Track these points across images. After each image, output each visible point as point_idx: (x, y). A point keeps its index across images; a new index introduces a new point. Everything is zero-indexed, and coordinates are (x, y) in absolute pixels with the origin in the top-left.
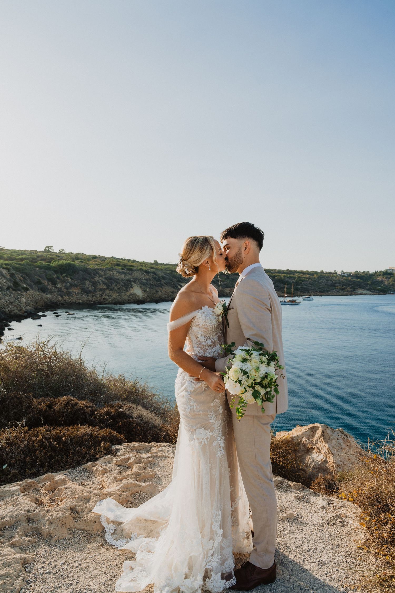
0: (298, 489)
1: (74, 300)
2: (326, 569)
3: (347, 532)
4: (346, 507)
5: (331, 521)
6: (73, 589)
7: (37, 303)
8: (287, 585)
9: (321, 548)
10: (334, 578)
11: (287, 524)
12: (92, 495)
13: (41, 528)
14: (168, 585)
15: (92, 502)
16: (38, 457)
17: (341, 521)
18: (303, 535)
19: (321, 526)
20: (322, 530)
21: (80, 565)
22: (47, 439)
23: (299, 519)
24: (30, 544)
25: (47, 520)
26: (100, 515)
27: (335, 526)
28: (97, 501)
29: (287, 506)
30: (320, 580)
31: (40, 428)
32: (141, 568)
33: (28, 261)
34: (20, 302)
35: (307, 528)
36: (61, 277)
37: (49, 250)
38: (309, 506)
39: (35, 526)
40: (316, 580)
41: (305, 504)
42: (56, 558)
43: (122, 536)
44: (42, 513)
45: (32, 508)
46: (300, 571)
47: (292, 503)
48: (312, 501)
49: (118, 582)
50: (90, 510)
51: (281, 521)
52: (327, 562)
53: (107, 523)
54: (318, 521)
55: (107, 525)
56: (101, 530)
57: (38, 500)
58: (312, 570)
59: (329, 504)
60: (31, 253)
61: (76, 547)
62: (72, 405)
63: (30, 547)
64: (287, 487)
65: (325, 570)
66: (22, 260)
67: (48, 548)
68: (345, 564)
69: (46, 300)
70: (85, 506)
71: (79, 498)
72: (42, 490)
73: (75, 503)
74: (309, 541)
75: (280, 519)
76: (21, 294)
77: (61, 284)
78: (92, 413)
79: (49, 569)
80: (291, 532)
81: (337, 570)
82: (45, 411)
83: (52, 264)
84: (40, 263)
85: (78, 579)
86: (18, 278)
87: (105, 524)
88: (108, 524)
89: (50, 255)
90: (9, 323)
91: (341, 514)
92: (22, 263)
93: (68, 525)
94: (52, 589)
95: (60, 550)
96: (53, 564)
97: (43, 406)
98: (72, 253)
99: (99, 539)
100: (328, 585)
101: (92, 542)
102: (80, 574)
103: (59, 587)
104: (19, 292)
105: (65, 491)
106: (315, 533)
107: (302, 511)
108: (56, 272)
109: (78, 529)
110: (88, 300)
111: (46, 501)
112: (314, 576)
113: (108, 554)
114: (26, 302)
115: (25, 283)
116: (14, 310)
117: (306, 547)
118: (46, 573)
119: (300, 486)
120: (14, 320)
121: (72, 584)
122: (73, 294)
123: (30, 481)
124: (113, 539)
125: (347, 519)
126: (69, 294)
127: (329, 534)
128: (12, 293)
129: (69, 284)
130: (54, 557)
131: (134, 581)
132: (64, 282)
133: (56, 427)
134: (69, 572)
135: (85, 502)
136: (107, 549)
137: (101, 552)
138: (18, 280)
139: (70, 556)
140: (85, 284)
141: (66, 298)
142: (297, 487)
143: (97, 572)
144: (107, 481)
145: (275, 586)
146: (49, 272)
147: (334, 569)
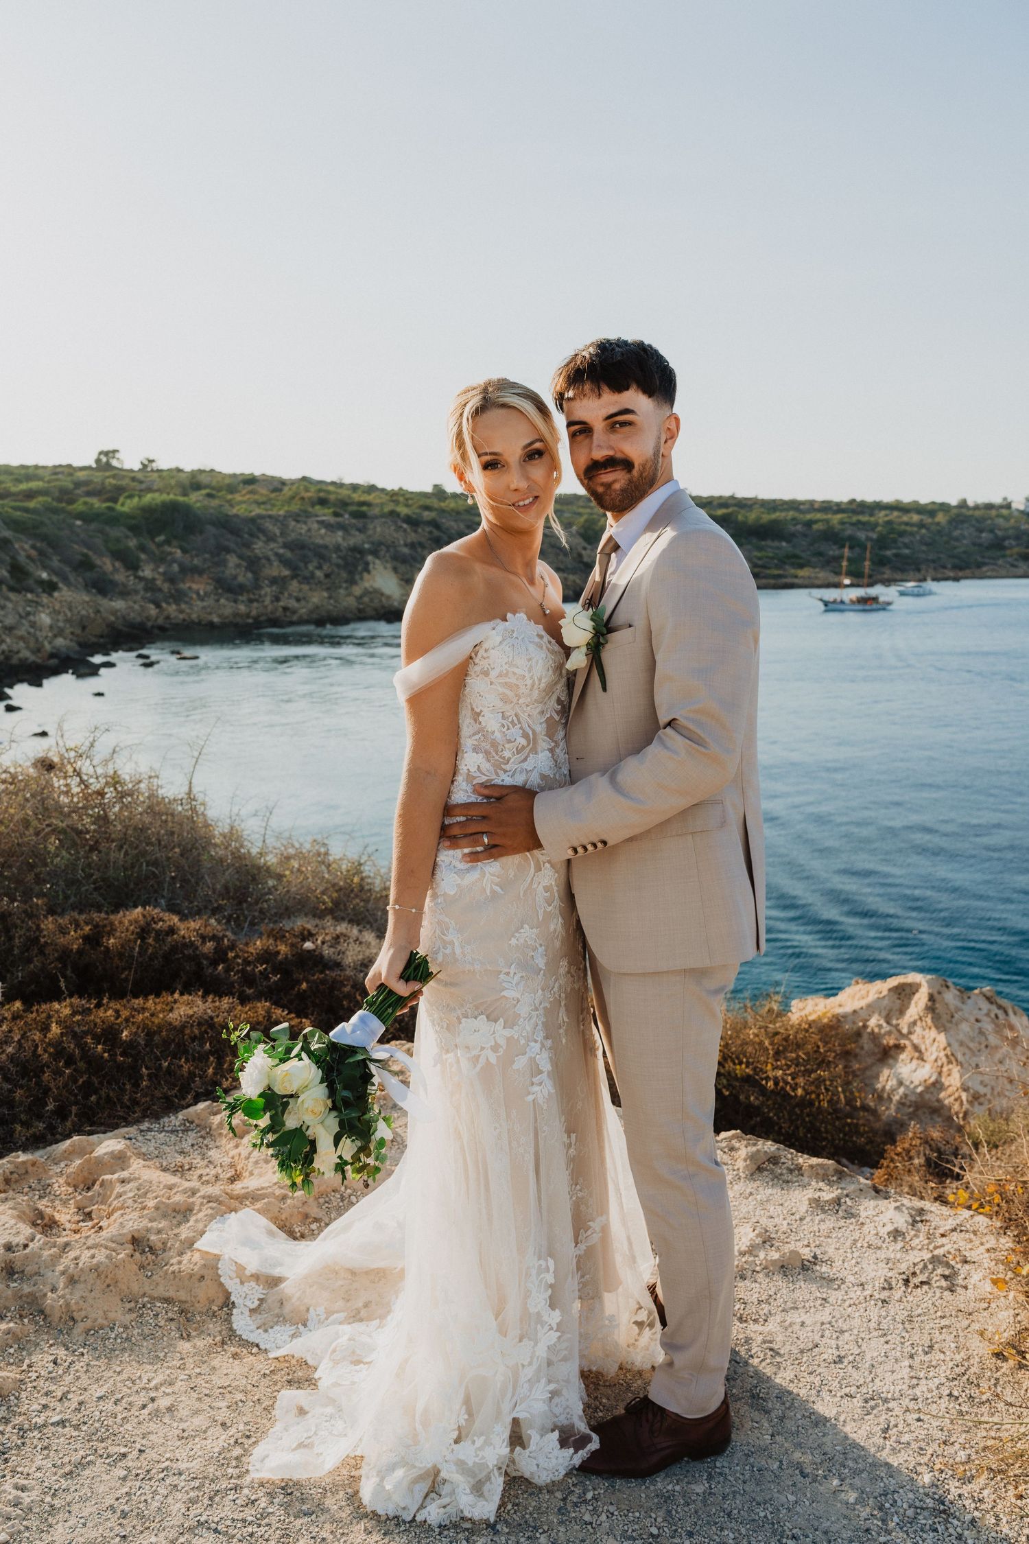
0: (824, 1178)
1: (194, 616)
2: (884, 1417)
3: (962, 1306)
4: (967, 1231)
5: (914, 1274)
6: (128, 1469)
7: (84, 628)
8: (763, 1462)
9: (875, 1354)
10: (908, 1443)
11: (779, 1282)
12: (196, 1200)
13: (45, 1295)
14: (403, 1462)
15: (197, 1221)
16: (50, 1089)
17: (947, 1273)
18: (825, 1315)
19: (884, 1289)
20: (884, 1301)
21: (153, 1400)
22: (75, 1035)
23: (818, 1268)
24: (10, 1342)
25: (63, 1273)
26: (217, 1258)
27: (925, 1287)
28: (212, 1218)
29: (785, 1227)
30: (863, 1448)
31: (56, 1006)
32: (329, 1410)
33: (49, 499)
34: (33, 625)
35: (839, 1295)
36: (153, 547)
37: (108, 464)
38: (852, 1227)
39: (27, 1289)
40: (851, 1449)
41: (842, 1223)
42: (84, 1382)
43: (281, 1319)
44: (46, 1253)
45: (21, 1239)
46: (806, 1422)
47: (801, 1219)
48: (863, 1214)
49: (257, 1452)
50: (190, 1244)
51: (761, 1275)
52: (889, 1396)
53: (238, 1280)
54: (875, 1272)
55: (239, 1286)
56: (220, 1301)
57: (41, 1215)
58: (842, 1419)
59: (914, 1222)
60: (56, 474)
61: (144, 1350)
62: (158, 933)
63: (12, 1351)
64: (791, 1171)
65: (882, 1419)
66: (30, 495)
67: (62, 1353)
68: (944, 1403)
69: (112, 618)
70: (176, 1231)
71: (157, 1208)
72: (60, 1186)
73: (145, 1223)
74: (842, 1332)
75: (758, 1269)
76: (37, 603)
77: (152, 566)
78: (220, 955)
79: (61, 1412)
80: (790, 1305)
81: (919, 1420)
82: (80, 952)
83: (123, 505)
84: (85, 503)
85: (144, 1442)
86: (23, 553)
87: (231, 1285)
88: (242, 1283)
89: (114, 477)
90: (8, 691)
91: (949, 1253)
92: (32, 504)
93: (124, 1287)
94: (67, 1469)
95: (98, 1358)
96: (75, 1399)
97: (73, 940)
98: (179, 470)
99: (213, 1327)
100: (887, 1464)
101: (194, 1334)
102: (152, 1426)
103: (89, 1463)
104: (29, 596)
105: (118, 1189)
106: (862, 1310)
107: (828, 1244)
108: (135, 529)
109: (153, 1299)
110: (236, 615)
111: (65, 1216)
112: (846, 1438)
113: (237, 1368)
114: (51, 627)
115: (45, 568)
116: (18, 652)
117: (830, 1351)
118: (52, 1424)
119: (831, 1169)
120: (21, 681)
121: (124, 1455)
122: (191, 598)
123: (22, 1157)
124: (253, 1327)
125: (967, 1267)
126: (178, 597)
127: (906, 1314)
128: (8, 599)
129: (175, 567)
130: (78, 1378)
131: (305, 1446)
132: (161, 559)
133: (105, 1001)
134: (118, 1420)
135: (175, 1222)
136: (235, 1356)
137: (216, 1363)
138: (22, 558)
139: (124, 1376)
140: (225, 566)
141: (172, 609)
142: (821, 1172)
143: (200, 1421)
144: (247, 1158)
145: (726, 1464)
146: (115, 532)
147: (911, 1417)
